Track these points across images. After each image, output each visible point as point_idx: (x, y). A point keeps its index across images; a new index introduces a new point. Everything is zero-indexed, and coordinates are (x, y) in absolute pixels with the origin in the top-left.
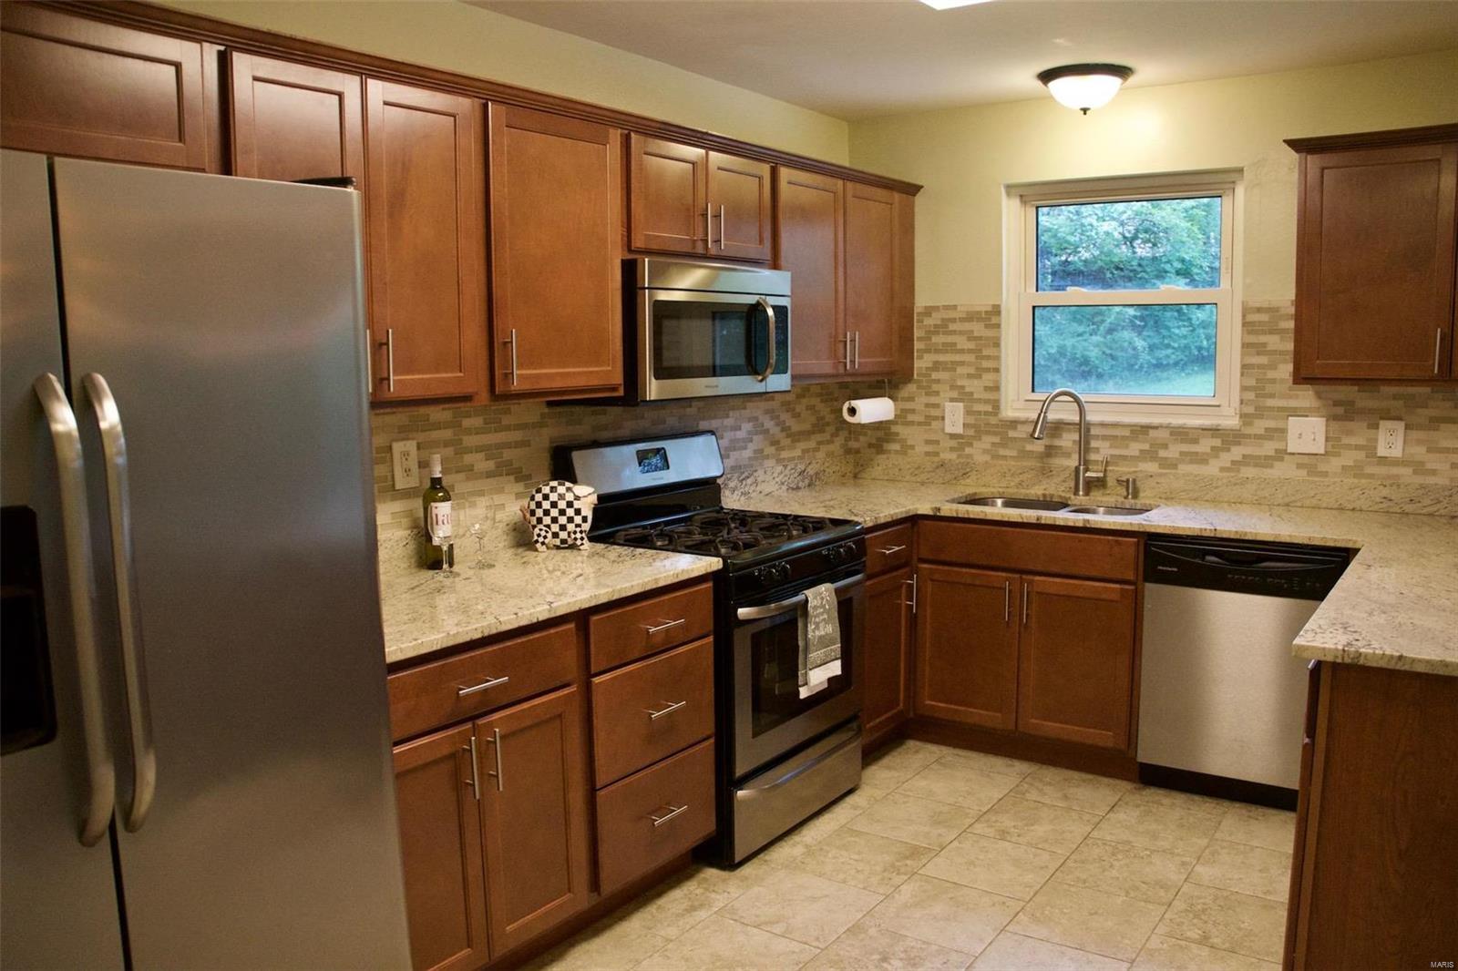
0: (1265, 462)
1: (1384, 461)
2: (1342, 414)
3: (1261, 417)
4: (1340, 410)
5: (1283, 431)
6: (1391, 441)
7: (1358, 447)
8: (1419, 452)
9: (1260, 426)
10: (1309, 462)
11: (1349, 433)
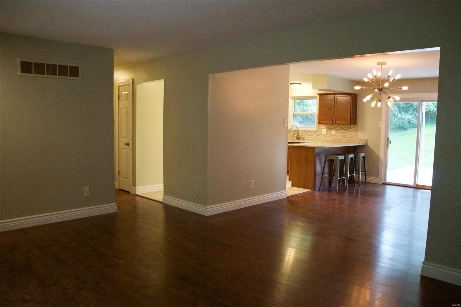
0: (319, 135)
1: (333, 135)
2: (328, 129)
3: (319, 129)
4: (328, 128)
5: (322, 131)
6: (333, 132)
7: (330, 133)
8: (336, 134)
9: (319, 131)
10: (324, 135)
11: (329, 131)
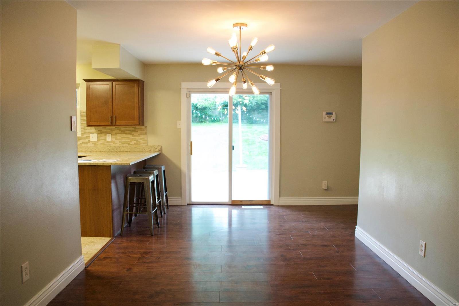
0: (86, 143)
1: (108, 142)
2: (100, 133)
3: (85, 134)
4: (99, 132)
5: (89, 137)
6: (109, 138)
7: (103, 139)
8: (114, 140)
9: (85, 136)
10: (95, 143)
11: (101, 136)
